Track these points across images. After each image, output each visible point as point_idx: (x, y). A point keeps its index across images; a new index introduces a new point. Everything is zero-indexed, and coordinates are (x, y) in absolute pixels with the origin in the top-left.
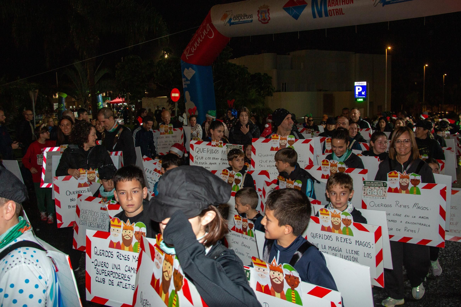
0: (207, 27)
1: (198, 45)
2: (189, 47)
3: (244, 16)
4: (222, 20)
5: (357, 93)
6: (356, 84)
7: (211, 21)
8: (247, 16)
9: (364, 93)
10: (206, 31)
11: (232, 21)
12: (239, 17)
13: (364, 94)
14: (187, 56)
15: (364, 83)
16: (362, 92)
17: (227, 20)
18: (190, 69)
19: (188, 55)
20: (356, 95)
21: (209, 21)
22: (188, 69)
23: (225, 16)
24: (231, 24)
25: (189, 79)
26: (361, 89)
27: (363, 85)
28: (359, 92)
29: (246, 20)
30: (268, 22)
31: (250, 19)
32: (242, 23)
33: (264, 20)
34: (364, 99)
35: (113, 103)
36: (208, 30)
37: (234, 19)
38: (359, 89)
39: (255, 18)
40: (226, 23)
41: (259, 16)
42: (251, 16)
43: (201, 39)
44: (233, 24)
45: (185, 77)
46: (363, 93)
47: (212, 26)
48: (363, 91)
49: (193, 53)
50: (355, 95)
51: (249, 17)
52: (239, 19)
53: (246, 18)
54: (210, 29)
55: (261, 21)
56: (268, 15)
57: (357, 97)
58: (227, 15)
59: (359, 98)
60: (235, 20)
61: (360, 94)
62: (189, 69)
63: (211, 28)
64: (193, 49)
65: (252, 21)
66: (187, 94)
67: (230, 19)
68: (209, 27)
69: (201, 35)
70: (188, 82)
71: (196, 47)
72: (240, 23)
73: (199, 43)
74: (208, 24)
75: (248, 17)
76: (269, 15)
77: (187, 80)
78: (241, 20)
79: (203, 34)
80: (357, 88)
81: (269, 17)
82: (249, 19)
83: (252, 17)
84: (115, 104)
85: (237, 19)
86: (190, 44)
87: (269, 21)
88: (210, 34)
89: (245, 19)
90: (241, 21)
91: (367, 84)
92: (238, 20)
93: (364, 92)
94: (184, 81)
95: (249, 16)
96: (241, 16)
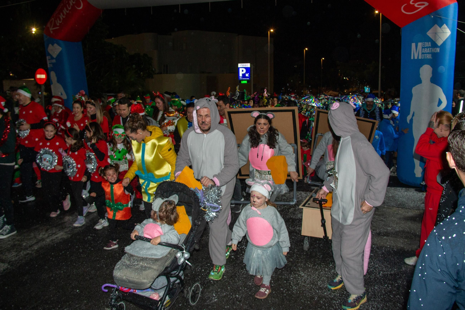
1: (64, 17)
5: (241, 75)
6: (240, 65)
14: (51, 29)
15: (248, 65)
18: (55, 45)
19: (53, 28)
20: (240, 77)
22: (53, 45)
26: (245, 71)
28: (243, 74)
34: (248, 81)
38: (243, 71)
43: (67, 9)
45: (49, 55)
46: (247, 75)
48: (247, 72)
49: (57, 26)
57: (241, 79)
59: (243, 80)
64: (59, 21)
66: (53, 74)
69: (67, 5)
70: (54, 61)
71: (62, 19)
73: (65, 14)
77: (52, 58)
79: (69, 4)
80: (241, 70)
86: (55, 15)
88: (78, 4)
91: (251, 66)
93: (248, 74)
94: (49, 60)
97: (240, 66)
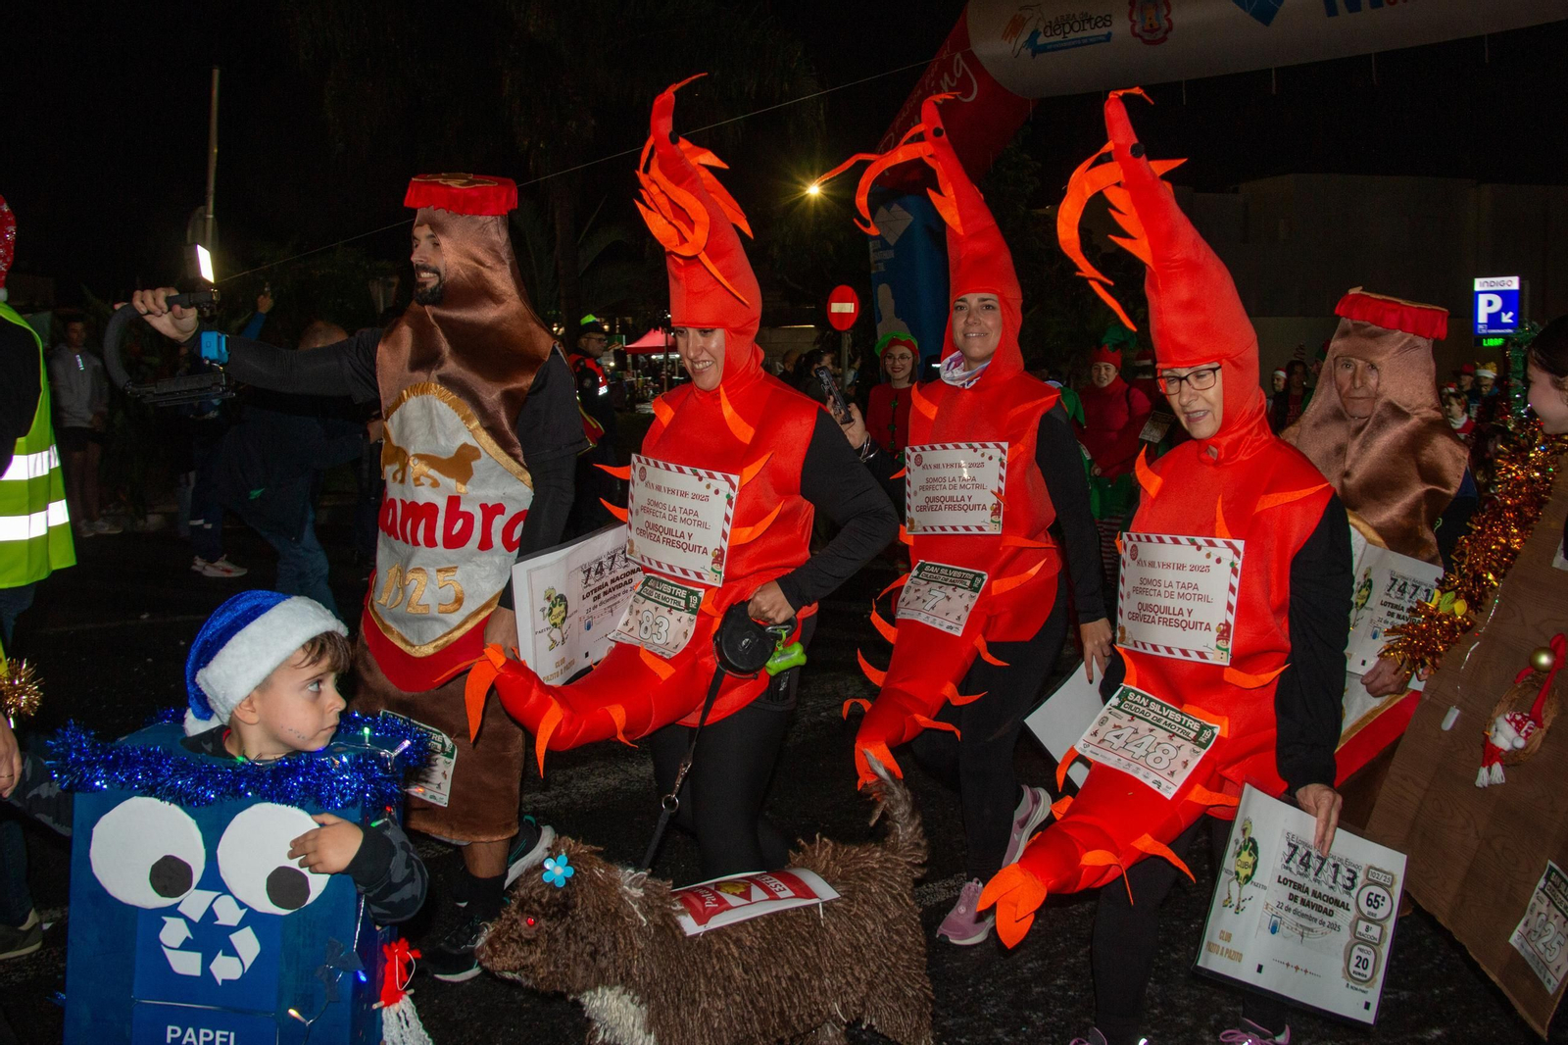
0: (955, 61)
2: (892, 134)
3: (1083, 21)
4: (1005, 36)
5: (1482, 318)
6: (1479, 284)
7: (967, 43)
8: (1093, 22)
9: (1511, 318)
10: (952, 76)
11: (1042, 40)
12: (1064, 24)
13: (1510, 321)
15: (1513, 283)
16: (1503, 314)
17: (1024, 38)
18: (896, 206)
20: (1480, 327)
21: (963, 44)
22: (889, 207)
23: (1016, 26)
24: (1038, 50)
25: (892, 241)
26: (1498, 303)
27: (1506, 288)
28: (1490, 316)
29: (1089, 33)
30: (1164, 39)
31: (1104, 31)
32: (1073, 46)
33: (1152, 30)
34: (1508, 338)
35: (636, 352)
36: (958, 76)
37: (1048, 34)
38: (1490, 303)
39: (1120, 27)
40: (1018, 47)
41: (1135, 18)
42: (1106, 20)
44: (1044, 49)
46: (1506, 318)
47: (971, 59)
48: (1505, 309)
50: (1477, 323)
51: (1100, 24)
52: (1065, 33)
53: (1087, 26)
54: (964, 69)
55: (1141, 37)
56: (1165, 12)
57: (1484, 331)
58: (1024, 18)
59: (1488, 336)
60: (1051, 35)
61: (1494, 320)
62: (892, 209)
63: (967, 69)
65: (1108, 37)
66: (884, 295)
67: (1035, 34)
68: (962, 62)
70: (889, 255)
72: (1065, 44)
74: (958, 56)
75: (1096, 24)
76: (1169, 11)
77: (886, 247)
78: (1071, 36)
80: (1482, 300)
81: (1169, 21)
82: (1097, 32)
83: (1108, 23)
84: (642, 358)
85: (1058, 32)
86: (897, 124)
87: (1169, 35)
88: (964, 86)
89: (1084, 30)
90: (1073, 40)
91: (1521, 284)
92: (1062, 36)
93: (1511, 314)
94: (875, 253)
95: (1099, 19)
96: (1071, 22)
97: (1482, 285)
